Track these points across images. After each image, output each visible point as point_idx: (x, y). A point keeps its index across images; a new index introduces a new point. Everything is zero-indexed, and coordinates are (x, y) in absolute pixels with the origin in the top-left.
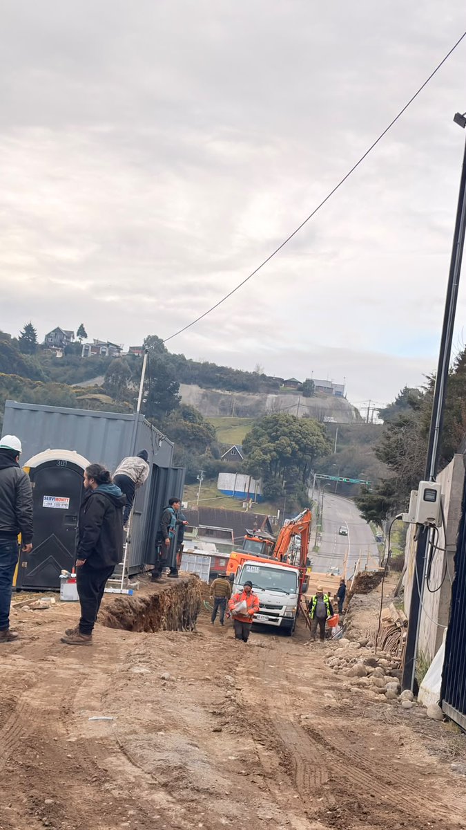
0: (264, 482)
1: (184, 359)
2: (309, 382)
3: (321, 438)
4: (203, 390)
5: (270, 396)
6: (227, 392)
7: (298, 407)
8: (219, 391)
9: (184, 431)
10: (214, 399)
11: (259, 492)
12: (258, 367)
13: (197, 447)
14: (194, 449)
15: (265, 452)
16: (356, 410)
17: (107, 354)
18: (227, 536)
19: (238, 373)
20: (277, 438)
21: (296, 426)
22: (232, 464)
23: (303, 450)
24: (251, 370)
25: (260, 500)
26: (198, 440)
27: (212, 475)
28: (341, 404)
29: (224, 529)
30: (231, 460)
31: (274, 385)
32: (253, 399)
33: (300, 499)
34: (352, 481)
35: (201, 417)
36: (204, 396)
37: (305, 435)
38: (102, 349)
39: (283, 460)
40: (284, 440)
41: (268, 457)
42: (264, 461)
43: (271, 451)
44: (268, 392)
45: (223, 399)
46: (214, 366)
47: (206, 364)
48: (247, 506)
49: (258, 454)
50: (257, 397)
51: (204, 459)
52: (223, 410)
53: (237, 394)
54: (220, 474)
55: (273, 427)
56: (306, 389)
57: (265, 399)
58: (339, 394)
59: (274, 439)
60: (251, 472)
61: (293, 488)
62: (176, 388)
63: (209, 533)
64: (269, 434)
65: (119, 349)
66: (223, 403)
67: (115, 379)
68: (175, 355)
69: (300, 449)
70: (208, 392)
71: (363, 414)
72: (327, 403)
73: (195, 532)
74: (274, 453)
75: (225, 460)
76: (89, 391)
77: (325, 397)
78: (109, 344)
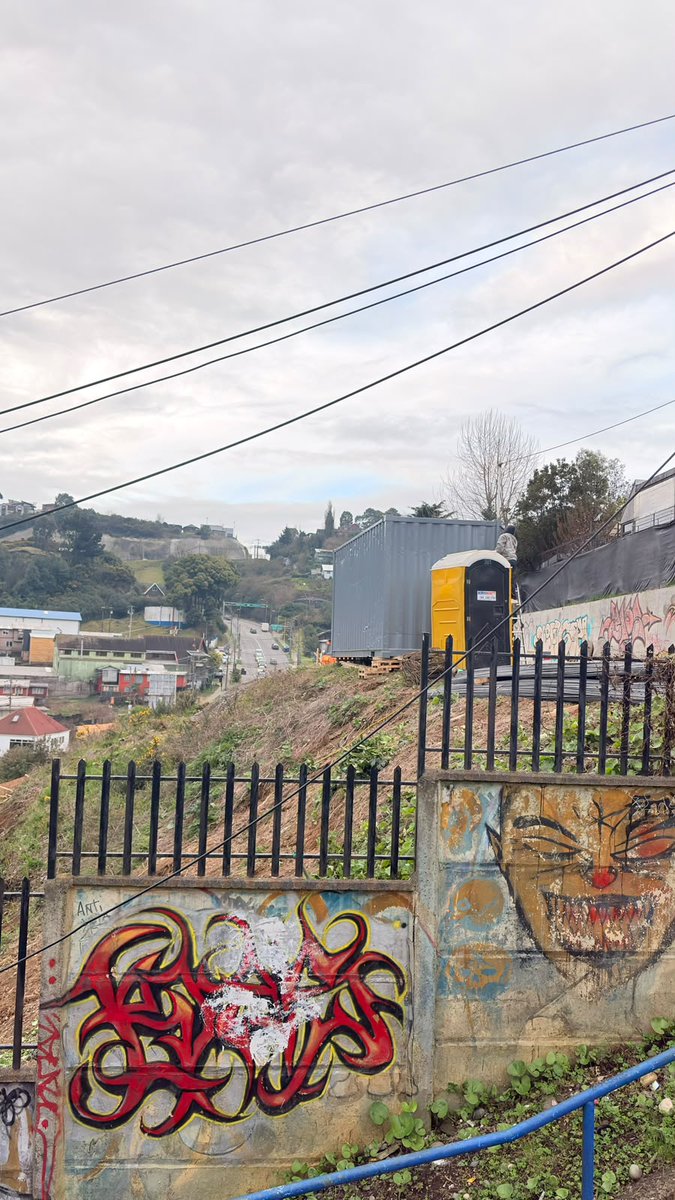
0: (186, 611)
1: (94, 513)
2: (206, 528)
3: (232, 573)
4: (113, 539)
5: (174, 540)
6: (136, 540)
7: (200, 548)
8: (128, 539)
9: (109, 574)
10: (124, 546)
11: (182, 620)
12: (159, 517)
13: (123, 587)
14: (120, 589)
15: (186, 586)
16: (245, 548)
17: (22, 512)
18: (172, 657)
19: (144, 522)
20: (195, 574)
21: (209, 564)
22: (154, 599)
23: (218, 582)
24: (154, 520)
25: (184, 626)
26: (124, 581)
27: (140, 609)
28: (236, 544)
29: (168, 652)
30: (153, 596)
31: (175, 531)
32: (158, 544)
33: (218, 624)
34: (254, 605)
35: (120, 562)
36: (116, 543)
37: (218, 570)
38: (18, 508)
39: (200, 592)
40: (201, 576)
41: (189, 591)
42: (186, 594)
43: (191, 586)
44: (172, 538)
45: (132, 545)
46: (120, 518)
47: (114, 516)
48: (174, 632)
49: (180, 589)
50: (162, 542)
51: (130, 597)
52: (133, 554)
53: (144, 540)
54: (146, 608)
55: (191, 565)
56: (204, 533)
57: (170, 543)
58: (231, 536)
59: (192, 575)
60: (174, 604)
61: (211, 614)
62: (99, 538)
63: (155, 657)
64: (188, 572)
65: (32, 507)
66: (132, 548)
67: (42, 532)
68: (85, 510)
69: (216, 582)
70: (119, 539)
71: (251, 552)
72: (223, 543)
73: (144, 656)
74: (194, 587)
75: (148, 597)
76: (17, 544)
77: (219, 539)
78: (23, 503)
